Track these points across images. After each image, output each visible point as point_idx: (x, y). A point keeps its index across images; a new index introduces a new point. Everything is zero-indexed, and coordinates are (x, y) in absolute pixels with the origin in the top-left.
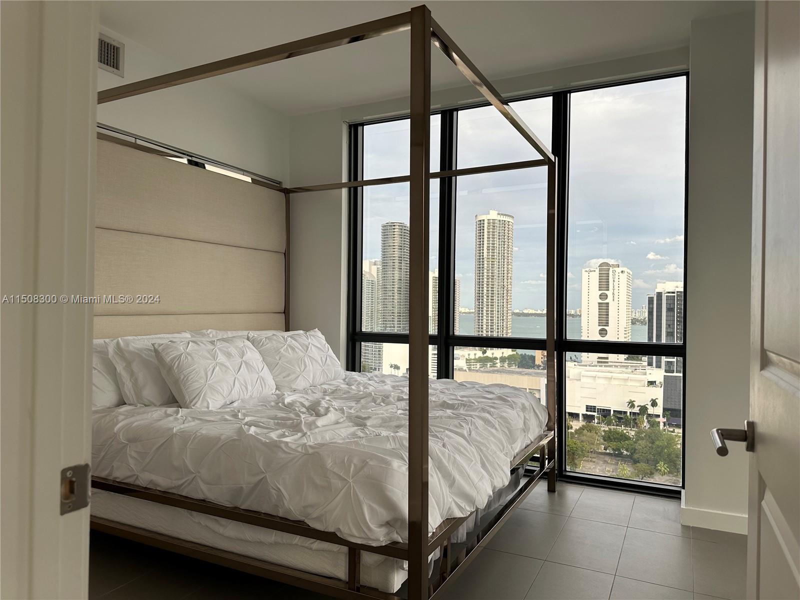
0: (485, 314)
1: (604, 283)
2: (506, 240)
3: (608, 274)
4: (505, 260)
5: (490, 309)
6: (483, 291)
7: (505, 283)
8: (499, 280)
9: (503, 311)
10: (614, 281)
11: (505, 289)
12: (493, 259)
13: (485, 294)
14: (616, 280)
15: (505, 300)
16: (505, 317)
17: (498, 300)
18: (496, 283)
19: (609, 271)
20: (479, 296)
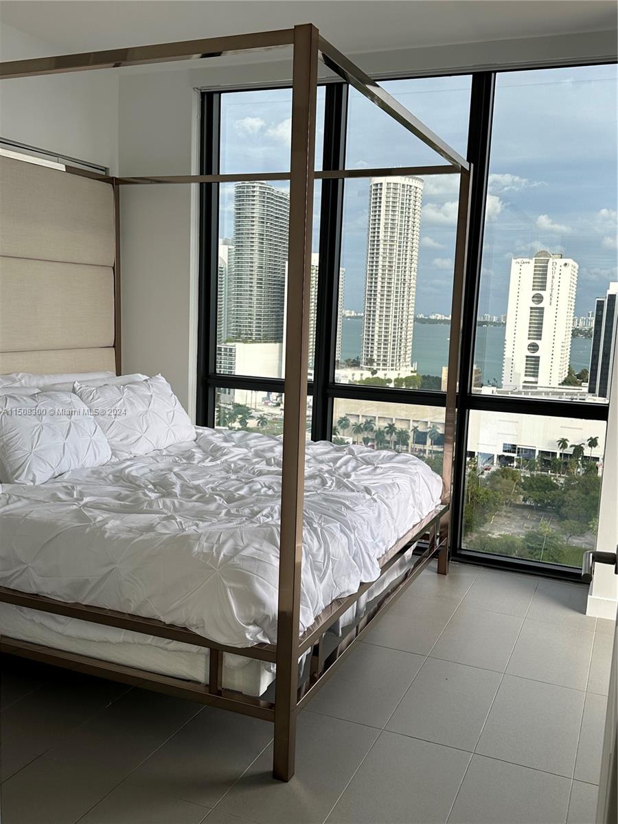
0: (377, 320)
1: (541, 281)
2: (411, 214)
3: (547, 267)
4: (409, 243)
5: (384, 313)
6: (376, 287)
7: (407, 277)
8: (398, 272)
9: (402, 316)
10: (553, 277)
11: (406, 285)
12: (392, 241)
13: (379, 291)
14: (557, 276)
15: (405, 301)
16: (404, 325)
17: (397, 301)
18: (394, 277)
19: (547, 263)
20: (371, 295)
